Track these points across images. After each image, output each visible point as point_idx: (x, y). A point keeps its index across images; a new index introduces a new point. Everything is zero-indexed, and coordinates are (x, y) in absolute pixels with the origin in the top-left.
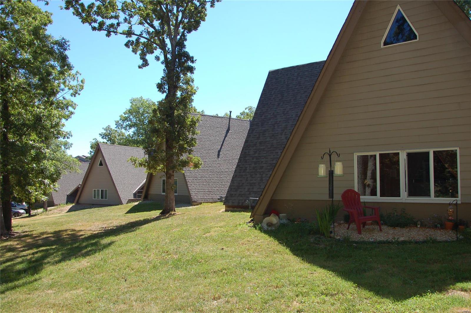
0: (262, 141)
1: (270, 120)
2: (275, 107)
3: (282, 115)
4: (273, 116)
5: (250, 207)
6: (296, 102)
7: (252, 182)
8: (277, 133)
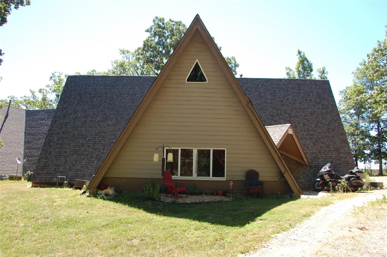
0: (65, 131)
1: (71, 115)
2: (75, 105)
3: (82, 112)
4: (73, 112)
5: (57, 184)
6: (93, 104)
7: (57, 163)
8: (78, 126)
